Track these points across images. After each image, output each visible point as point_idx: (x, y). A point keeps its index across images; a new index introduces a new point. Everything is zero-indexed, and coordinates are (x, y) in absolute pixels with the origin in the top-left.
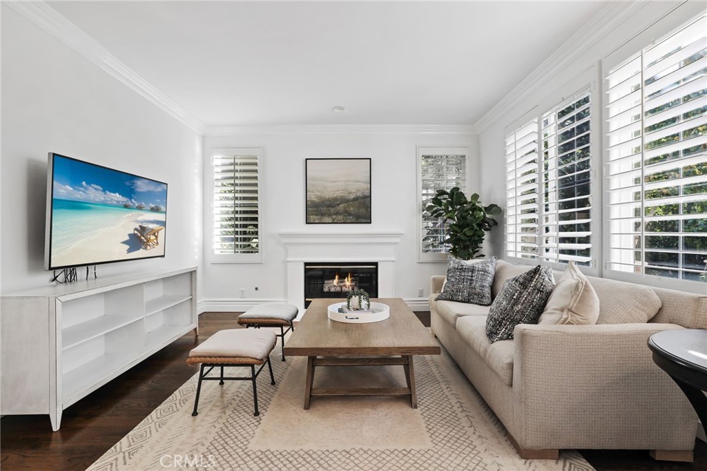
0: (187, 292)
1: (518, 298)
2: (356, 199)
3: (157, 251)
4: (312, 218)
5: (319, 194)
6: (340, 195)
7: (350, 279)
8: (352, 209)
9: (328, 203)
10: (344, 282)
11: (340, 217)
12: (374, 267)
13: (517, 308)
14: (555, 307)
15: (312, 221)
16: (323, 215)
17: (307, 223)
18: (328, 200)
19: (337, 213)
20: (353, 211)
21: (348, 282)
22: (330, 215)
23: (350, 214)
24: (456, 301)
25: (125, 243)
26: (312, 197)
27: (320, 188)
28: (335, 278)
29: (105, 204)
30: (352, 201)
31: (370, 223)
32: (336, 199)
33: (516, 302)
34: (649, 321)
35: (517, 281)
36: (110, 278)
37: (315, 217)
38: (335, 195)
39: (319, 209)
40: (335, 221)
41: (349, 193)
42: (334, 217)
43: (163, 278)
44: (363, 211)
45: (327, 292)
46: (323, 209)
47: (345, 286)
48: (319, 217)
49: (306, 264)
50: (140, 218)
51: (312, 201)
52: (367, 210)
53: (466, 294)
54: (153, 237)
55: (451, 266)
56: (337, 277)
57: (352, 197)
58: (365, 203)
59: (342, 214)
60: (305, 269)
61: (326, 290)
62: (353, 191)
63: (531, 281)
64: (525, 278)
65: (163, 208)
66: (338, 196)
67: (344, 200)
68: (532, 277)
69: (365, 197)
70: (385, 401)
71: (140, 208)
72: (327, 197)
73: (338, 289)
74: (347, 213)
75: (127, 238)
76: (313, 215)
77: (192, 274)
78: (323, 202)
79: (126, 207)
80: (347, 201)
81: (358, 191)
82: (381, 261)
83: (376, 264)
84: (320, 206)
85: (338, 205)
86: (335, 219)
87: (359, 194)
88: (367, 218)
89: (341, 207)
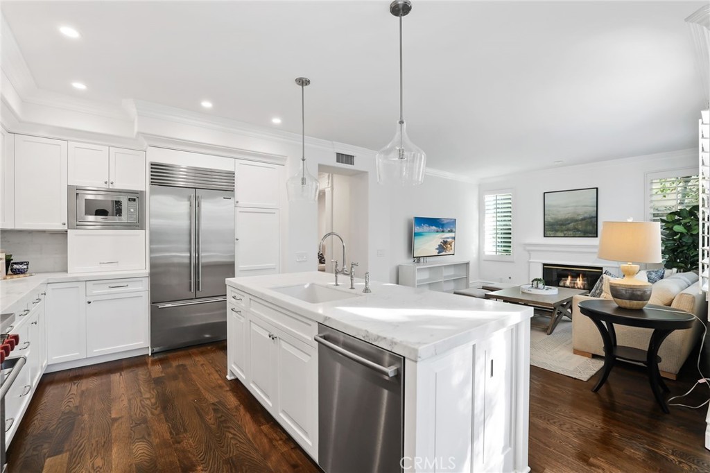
0: (465, 274)
2: (584, 219)
3: (452, 252)
4: (548, 233)
5: (553, 216)
6: (570, 216)
7: (581, 279)
8: (580, 227)
9: (561, 223)
10: (577, 280)
11: (571, 233)
15: (549, 235)
16: (557, 231)
17: (545, 236)
18: (561, 220)
19: (568, 230)
20: (582, 228)
21: (580, 281)
22: (562, 231)
23: (578, 230)
25: (437, 249)
26: (548, 218)
27: (555, 212)
28: (569, 277)
29: (429, 232)
30: (580, 221)
31: (597, 237)
32: (567, 220)
36: (433, 262)
37: (551, 233)
38: (567, 217)
39: (554, 227)
40: (567, 235)
41: (578, 215)
42: (565, 232)
43: (454, 265)
44: (590, 228)
45: (562, 286)
46: (557, 227)
48: (553, 232)
49: (544, 265)
50: (444, 237)
51: (549, 222)
52: (593, 226)
54: (449, 246)
57: (580, 217)
58: (591, 222)
59: (571, 230)
60: (544, 268)
62: (581, 213)
65: (454, 230)
67: (574, 220)
69: (592, 217)
70: (537, 330)
71: (443, 232)
72: (560, 218)
74: (576, 229)
75: (438, 247)
76: (550, 231)
77: (467, 264)
78: (557, 222)
79: (437, 232)
80: (576, 221)
81: (586, 213)
82: (605, 266)
83: (601, 269)
84: (555, 224)
85: (569, 224)
87: (587, 215)
88: (594, 233)
89: (571, 225)
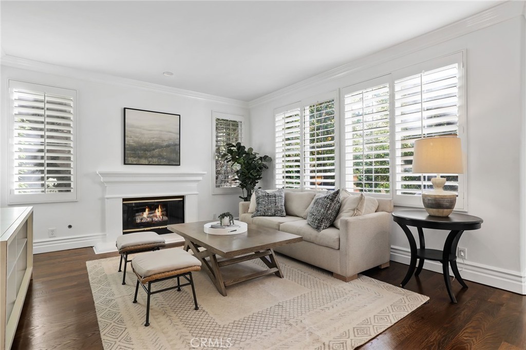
1: (330, 207)
2: (168, 146)
4: (130, 160)
5: (136, 139)
6: (155, 141)
7: (160, 210)
8: (165, 154)
9: (145, 147)
10: (155, 212)
11: (155, 160)
12: (182, 199)
13: (329, 212)
14: (349, 209)
15: (130, 163)
16: (140, 157)
17: (125, 164)
18: (145, 145)
19: (152, 157)
20: (166, 155)
21: (158, 212)
22: (146, 158)
23: (163, 158)
24: (267, 216)
26: (131, 142)
27: (138, 135)
28: (145, 211)
30: (165, 147)
31: (180, 165)
32: (152, 145)
33: (329, 209)
34: (376, 212)
35: (328, 198)
37: (133, 159)
38: (151, 142)
39: (137, 152)
40: (151, 163)
41: (162, 141)
42: (150, 159)
44: (174, 156)
45: (139, 223)
46: (141, 153)
47: (156, 216)
48: (136, 159)
49: (124, 200)
51: (130, 145)
52: (177, 155)
53: (273, 211)
55: (260, 194)
56: (147, 210)
57: (165, 144)
58: (175, 149)
59: (156, 157)
60: (123, 204)
61: (138, 221)
62: (166, 140)
63: (336, 197)
64: (332, 196)
66: (153, 142)
67: (158, 146)
68: (336, 196)
69: (176, 145)
72: (144, 142)
73: (149, 220)
74: (160, 156)
76: (131, 157)
78: (140, 146)
80: (162, 147)
81: (170, 139)
82: (187, 195)
83: (183, 197)
84: (137, 149)
85: (154, 150)
86: (151, 161)
87: (171, 142)
88: (176, 162)
89: (156, 152)
